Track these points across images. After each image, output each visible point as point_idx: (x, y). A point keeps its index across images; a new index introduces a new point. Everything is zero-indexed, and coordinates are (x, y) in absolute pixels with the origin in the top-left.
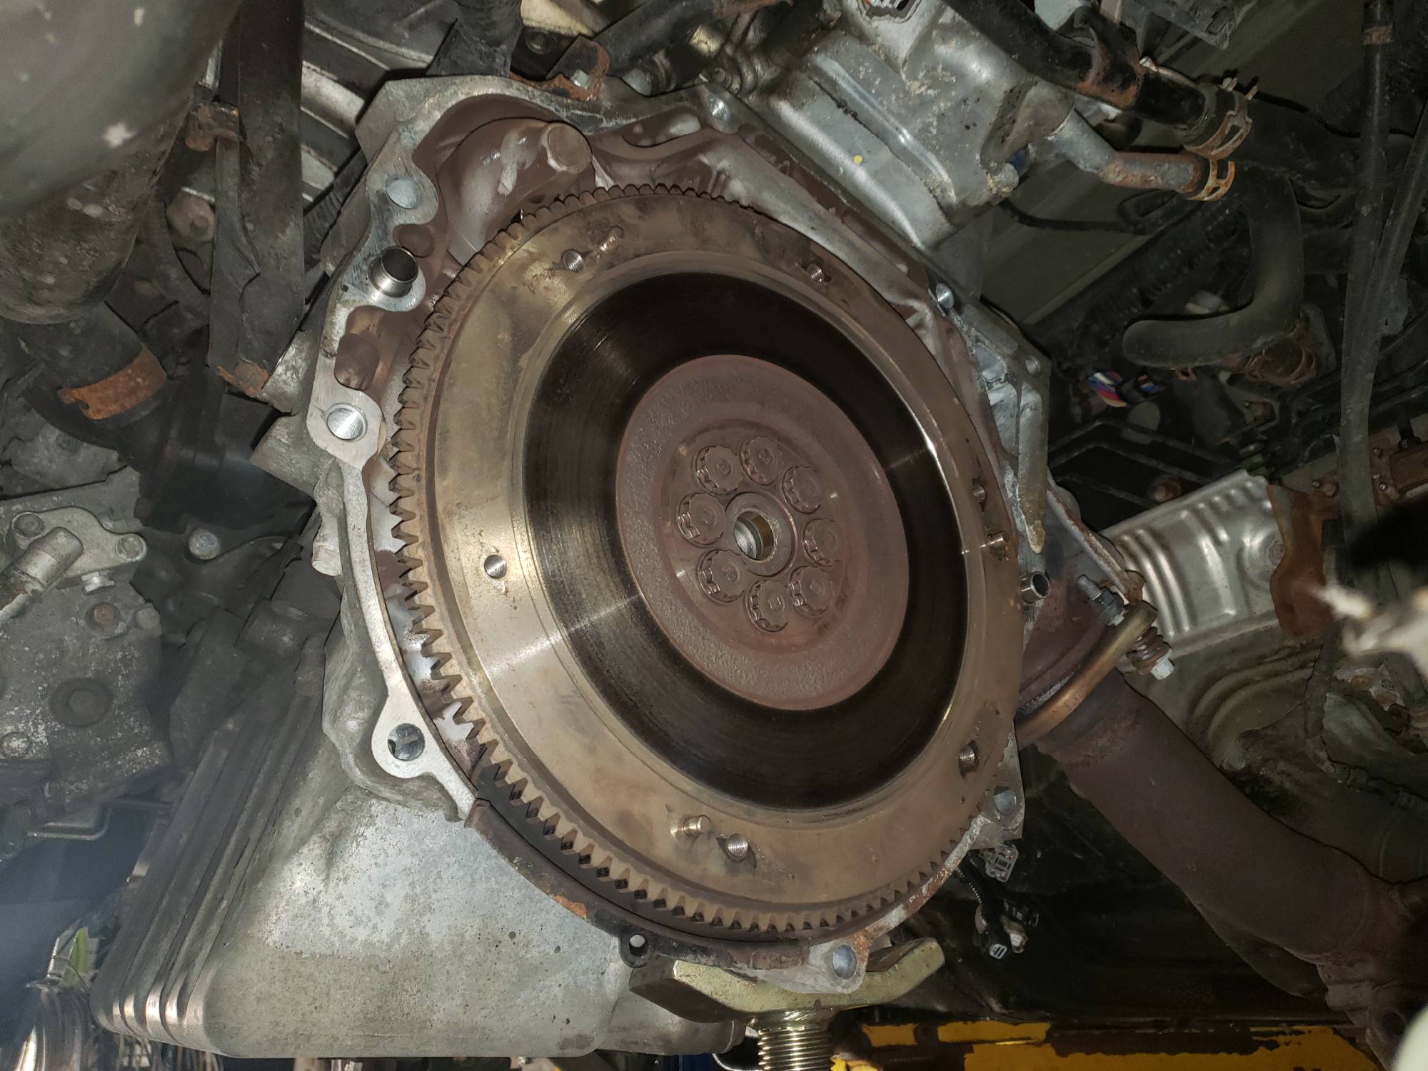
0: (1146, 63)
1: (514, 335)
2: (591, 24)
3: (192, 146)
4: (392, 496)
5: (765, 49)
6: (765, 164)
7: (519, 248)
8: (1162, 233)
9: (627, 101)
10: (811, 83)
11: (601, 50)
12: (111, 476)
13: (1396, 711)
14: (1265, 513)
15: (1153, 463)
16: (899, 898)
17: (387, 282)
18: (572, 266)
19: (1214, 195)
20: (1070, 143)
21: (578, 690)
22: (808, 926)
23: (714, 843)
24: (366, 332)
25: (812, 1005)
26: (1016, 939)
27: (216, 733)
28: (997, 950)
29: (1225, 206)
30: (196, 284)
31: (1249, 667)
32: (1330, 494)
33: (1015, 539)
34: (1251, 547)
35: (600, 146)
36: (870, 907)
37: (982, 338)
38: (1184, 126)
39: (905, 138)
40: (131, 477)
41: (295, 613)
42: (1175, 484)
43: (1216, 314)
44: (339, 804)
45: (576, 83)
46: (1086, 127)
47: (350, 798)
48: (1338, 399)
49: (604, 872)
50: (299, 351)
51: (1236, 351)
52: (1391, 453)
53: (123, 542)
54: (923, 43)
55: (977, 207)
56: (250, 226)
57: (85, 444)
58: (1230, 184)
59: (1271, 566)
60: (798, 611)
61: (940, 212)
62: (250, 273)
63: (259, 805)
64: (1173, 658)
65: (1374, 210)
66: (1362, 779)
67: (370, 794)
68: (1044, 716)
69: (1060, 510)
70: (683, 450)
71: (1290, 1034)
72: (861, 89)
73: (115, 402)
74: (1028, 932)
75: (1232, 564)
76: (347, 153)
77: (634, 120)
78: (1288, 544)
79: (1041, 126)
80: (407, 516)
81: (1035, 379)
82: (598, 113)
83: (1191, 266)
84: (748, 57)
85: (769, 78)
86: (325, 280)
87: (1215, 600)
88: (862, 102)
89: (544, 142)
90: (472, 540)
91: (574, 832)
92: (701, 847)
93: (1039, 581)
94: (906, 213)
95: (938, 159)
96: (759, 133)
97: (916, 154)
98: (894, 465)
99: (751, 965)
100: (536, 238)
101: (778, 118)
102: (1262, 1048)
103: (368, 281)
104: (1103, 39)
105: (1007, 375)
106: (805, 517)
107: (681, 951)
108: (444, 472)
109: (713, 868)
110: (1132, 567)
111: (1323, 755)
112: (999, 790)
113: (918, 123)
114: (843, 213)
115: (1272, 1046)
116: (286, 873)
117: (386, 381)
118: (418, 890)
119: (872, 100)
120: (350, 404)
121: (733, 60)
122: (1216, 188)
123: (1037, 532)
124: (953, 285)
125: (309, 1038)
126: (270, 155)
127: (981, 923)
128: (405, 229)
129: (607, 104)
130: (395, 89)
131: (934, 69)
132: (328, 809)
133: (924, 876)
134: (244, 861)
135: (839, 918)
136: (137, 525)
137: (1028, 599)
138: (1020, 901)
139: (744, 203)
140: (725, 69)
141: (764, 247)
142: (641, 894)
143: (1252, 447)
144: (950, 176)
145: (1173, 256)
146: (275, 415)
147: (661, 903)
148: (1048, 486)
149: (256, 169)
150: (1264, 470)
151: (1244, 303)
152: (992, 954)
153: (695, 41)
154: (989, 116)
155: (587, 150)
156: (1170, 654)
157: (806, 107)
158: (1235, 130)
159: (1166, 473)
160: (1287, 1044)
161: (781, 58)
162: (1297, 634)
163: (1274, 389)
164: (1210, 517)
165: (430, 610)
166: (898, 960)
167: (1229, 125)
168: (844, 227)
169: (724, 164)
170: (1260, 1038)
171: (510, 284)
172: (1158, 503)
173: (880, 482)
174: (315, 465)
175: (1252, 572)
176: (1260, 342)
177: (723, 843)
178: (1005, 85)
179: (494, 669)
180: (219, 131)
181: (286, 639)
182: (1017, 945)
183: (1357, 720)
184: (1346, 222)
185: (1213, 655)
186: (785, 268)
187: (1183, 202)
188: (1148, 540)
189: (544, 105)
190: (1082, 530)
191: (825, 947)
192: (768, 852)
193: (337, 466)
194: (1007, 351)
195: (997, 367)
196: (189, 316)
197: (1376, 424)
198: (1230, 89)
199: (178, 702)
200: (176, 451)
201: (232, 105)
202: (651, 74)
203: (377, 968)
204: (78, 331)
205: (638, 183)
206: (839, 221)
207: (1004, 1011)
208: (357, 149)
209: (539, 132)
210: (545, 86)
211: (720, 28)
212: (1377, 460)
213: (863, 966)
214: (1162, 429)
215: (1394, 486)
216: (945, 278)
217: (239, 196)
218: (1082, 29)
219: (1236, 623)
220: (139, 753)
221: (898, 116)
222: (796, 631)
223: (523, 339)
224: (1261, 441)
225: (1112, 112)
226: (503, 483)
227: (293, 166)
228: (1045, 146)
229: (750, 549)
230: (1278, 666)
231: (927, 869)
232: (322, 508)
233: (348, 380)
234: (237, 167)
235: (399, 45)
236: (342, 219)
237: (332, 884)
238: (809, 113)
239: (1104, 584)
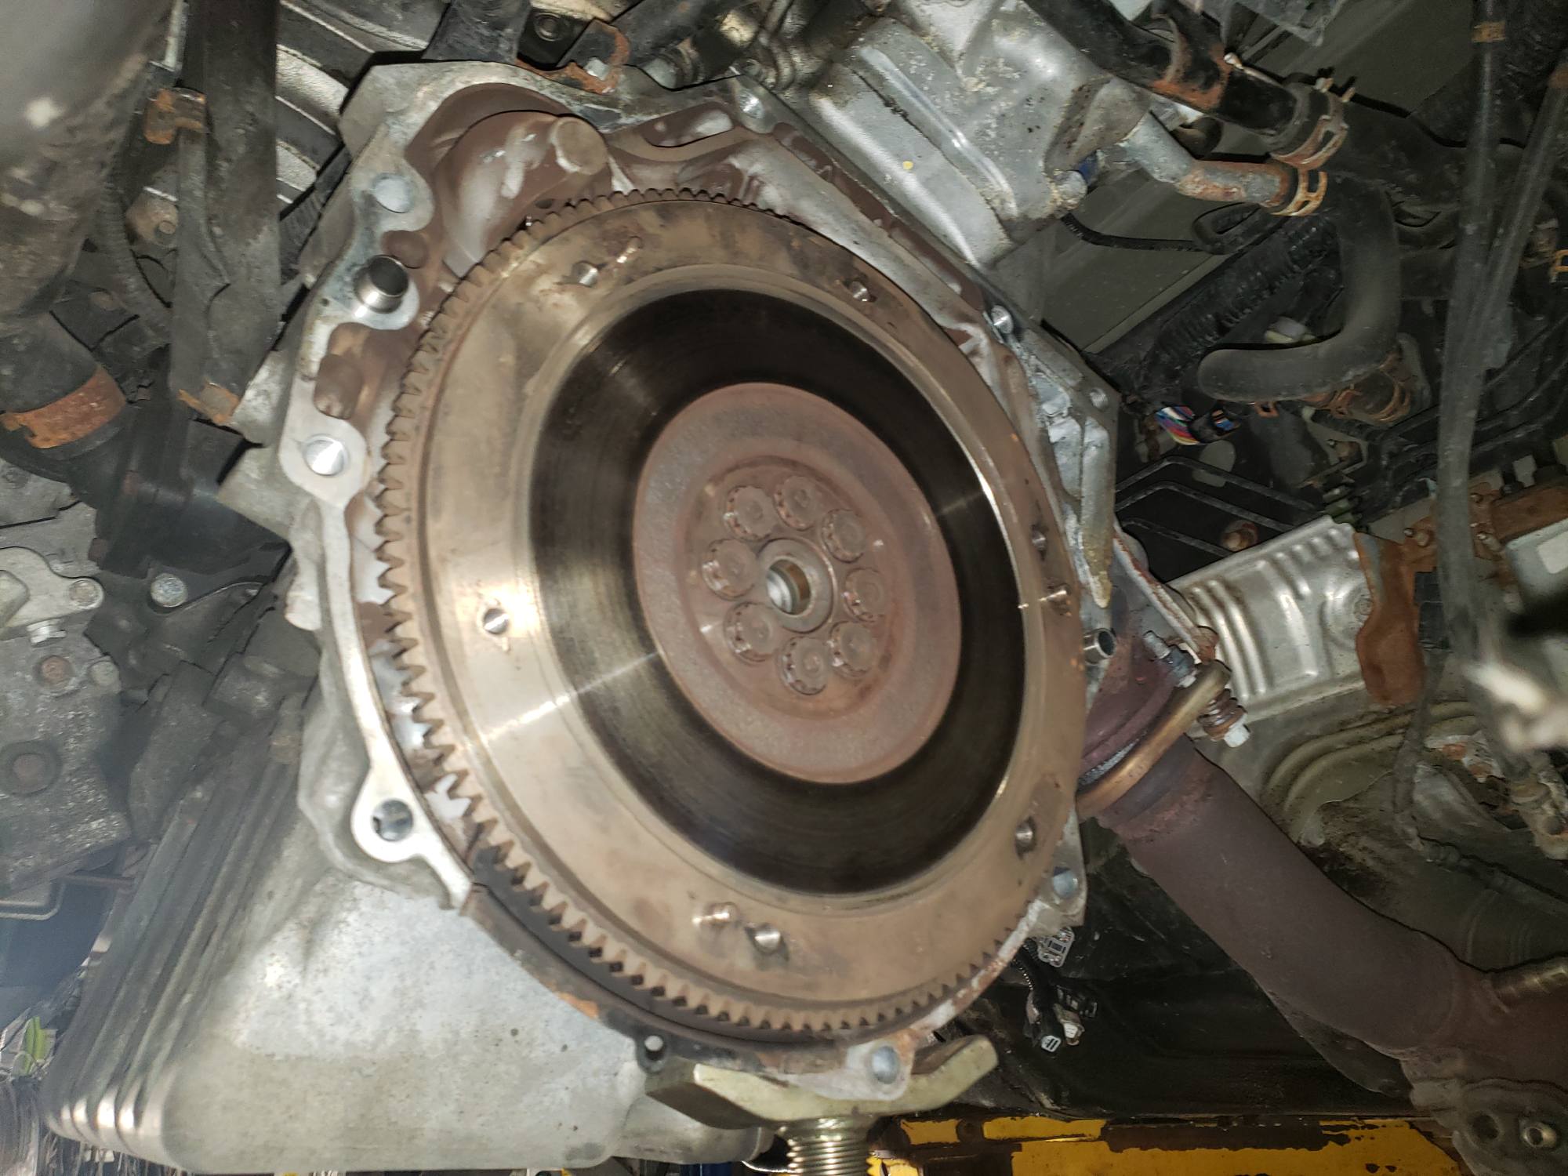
0: (1231, 59)
1: (519, 358)
2: (609, 8)
3: (151, 138)
4: (378, 540)
5: (804, 38)
6: (804, 168)
7: (525, 259)
8: (1241, 253)
9: (650, 94)
10: (855, 78)
11: (620, 38)
12: (62, 513)
13: (1492, 783)
14: (1351, 564)
15: (1227, 507)
16: (948, 993)
17: (374, 296)
18: (585, 280)
19: (1303, 210)
20: (1144, 149)
21: (590, 763)
22: (845, 1025)
23: (742, 935)
24: (349, 352)
25: (848, 1112)
26: (1071, 1030)
27: (182, 802)
28: (1049, 1042)
29: (1311, 224)
30: (158, 296)
31: (1331, 733)
32: (1422, 543)
33: (1078, 591)
34: (1334, 602)
35: (617, 145)
36: (915, 1004)
37: (1043, 367)
38: (1272, 132)
39: (960, 141)
40: (85, 515)
41: (270, 669)
42: (1252, 531)
43: (1300, 344)
44: (318, 887)
45: (591, 73)
46: (1163, 131)
47: (331, 880)
48: (1435, 438)
49: (618, 966)
50: (272, 373)
51: (1324, 384)
52: (1492, 499)
53: (75, 586)
54: (982, 34)
55: (1039, 220)
56: (217, 231)
57: (34, 476)
58: (1321, 198)
59: (1356, 623)
60: (837, 672)
61: (999, 226)
62: (219, 284)
63: (228, 886)
64: (1246, 723)
65: (1481, 229)
66: (1453, 858)
67: (351, 877)
68: (1107, 786)
69: (1126, 559)
70: (710, 490)
71: (1363, 1128)
72: (912, 85)
73: (66, 429)
74: (1083, 1021)
75: (1315, 621)
76: (332, 149)
77: (655, 116)
78: (1376, 598)
79: (1113, 129)
80: (395, 563)
81: (1101, 413)
82: (615, 107)
83: (1271, 289)
84: (784, 47)
85: (810, 71)
86: (303, 293)
87: (1295, 660)
88: (914, 100)
89: (554, 138)
90: (469, 590)
91: (583, 922)
92: (727, 938)
93: (1105, 639)
94: (961, 227)
95: (997, 166)
96: (797, 134)
97: (972, 159)
98: (946, 510)
99: (782, 1069)
100: (543, 248)
101: (819, 117)
102: (1331, 1144)
103: (351, 295)
104: (1183, 31)
105: (1069, 409)
106: (847, 567)
107: (704, 1054)
108: (438, 512)
109: (740, 962)
110: (1203, 622)
111: (1412, 831)
112: (1058, 871)
113: (974, 125)
114: (891, 226)
115: (1342, 1140)
116: (256, 964)
117: (372, 408)
118: (409, 982)
119: (925, 98)
120: (328, 435)
121: (768, 50)
122: (1306, 202)
123: (1102, 584)
124: (1012, 309)
125: (282, 1151)
126: (241, 149)
127: (1033, 1012)
128: (395, 237)
129: (626, 97)
130: (383, 76)
131: (994, 63)
132: (306, 891)
133: (975, 969)
134: (210, 949)
135: (881, 1017)
136: (92, 568)
137: (1092, 659)
138: (1076, 987)
139: (779, 212)
140: (759, 61)
141: (802, 261)
142: (659, 991)
143: (1337, 491)
144: (1010, 184)
145: (1252, 278)
146: (245, 446)
147: (681, 1001)
148: (1114, 535)
149: (225, 165)
150: (1349, 516)
151: (1332, 331)
152: (1044, 1046)
153: (725, 28)
154: (1055, 118)
155: (603, 149)
156: (1245, 719)
157: (849, 106)
158: (1329, 136)
159: (1241, 518)
160: (1358, 1138)
161: (822, 49)
162: (1385, 698)
163: (1362, 427)
164: (1291, 568)
165: (420, 671)
166: (945, 1060)
167: (1323, 130)
168: (890, 241)
169: (757, 168)
170: (1329, 1133)
171: (514, 299)
172: (1233, 552)
173: (930, 528)
174: (290, 504)
175: (1335, 630)
176: (1350, 375)
177: (751, 933)
178: (1073, 83)
179: (491, 736)
180: (182, 121)
181: (260, 698)
182: (1072, 1036)
183: (1447, 793)
184: (1445, 244)
185: (1293, 719)
186: (827, 286)
187: (1267, 216)
188: (1221, 592)
189: (554, 97)
190: (1149, 582)
191: (864, 1048)
192: (802, 943)
193: (315, 507)
194: (1071, 383)
195: (1058, 400)
196: (150, 333)
197: (1477, 466)
198: (1324, 90)
199: (138, 769)
200: (136, 485)
201: (198, 91)
202: (676, 65)
203: (360, 1072)
204: (22, 348)
205: (660, 187)
206: (885, 234)
207: (1056, 1107)
208: (341, 146)
209: (549, 125)
210: (555, 76)
211: (753, 14)
212: (1475, 506)
213: (908, 1069)
214: (1236, 471)
215: (1495, 535)
216: (1003, 300)
217: (206, 197)
218: (1159, 20)
219: (1318, 685)
220: (94, 825)
221: (952, 116)
222: (835, 694)
223: (528, 362)
224: (1346, 484)
225: (1191, 115)
226: (504, 527)
227: (267, 163)
228: (1117, 153)
229: (784, 602)
230: (1362, 732)
231: (979, 961)
232: (298, 553)
233: (329, 407)
234: (203, 162)
235: (390, 28)
236: (323, 224)
237: (310, 977)
238: (852, 112)
239: (1173, 642)
